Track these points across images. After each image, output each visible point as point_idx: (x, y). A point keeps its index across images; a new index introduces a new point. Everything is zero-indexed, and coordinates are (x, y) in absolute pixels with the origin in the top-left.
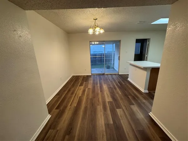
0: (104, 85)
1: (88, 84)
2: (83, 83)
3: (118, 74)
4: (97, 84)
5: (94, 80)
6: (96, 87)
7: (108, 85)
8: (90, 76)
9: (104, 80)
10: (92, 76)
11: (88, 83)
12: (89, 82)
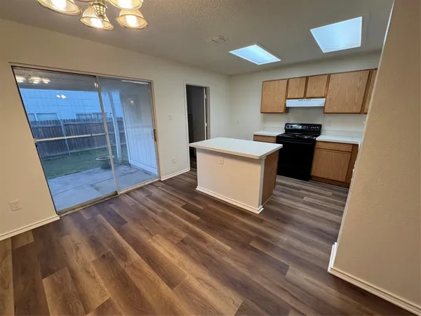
0: (156, 246)
1: (74, 278)
2: (36, 291)
3: (160, 181)
4: (123, 254)
5: (94, 243)
6: (128, 271)
7: (169, 235)
8: (56, 225)
9: (135, 220)
10: (69, 223)
11: (72, 272)
12: (76, 265)
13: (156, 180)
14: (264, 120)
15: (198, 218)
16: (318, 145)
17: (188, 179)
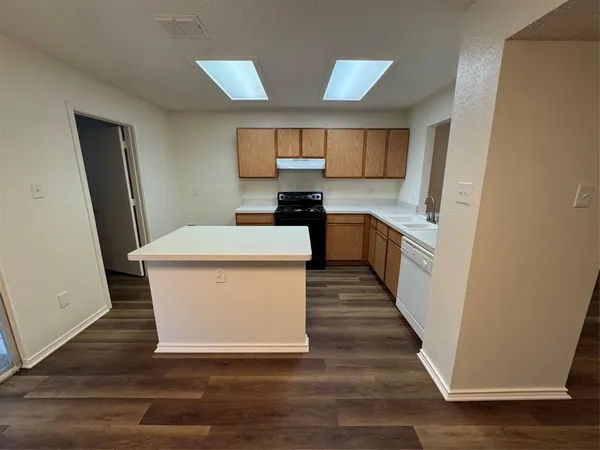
3: (22, 371)
13: (9, 372)
14: (243, 190)
15: (206, 430)
16: (330, 219)
17: (118, 334)
